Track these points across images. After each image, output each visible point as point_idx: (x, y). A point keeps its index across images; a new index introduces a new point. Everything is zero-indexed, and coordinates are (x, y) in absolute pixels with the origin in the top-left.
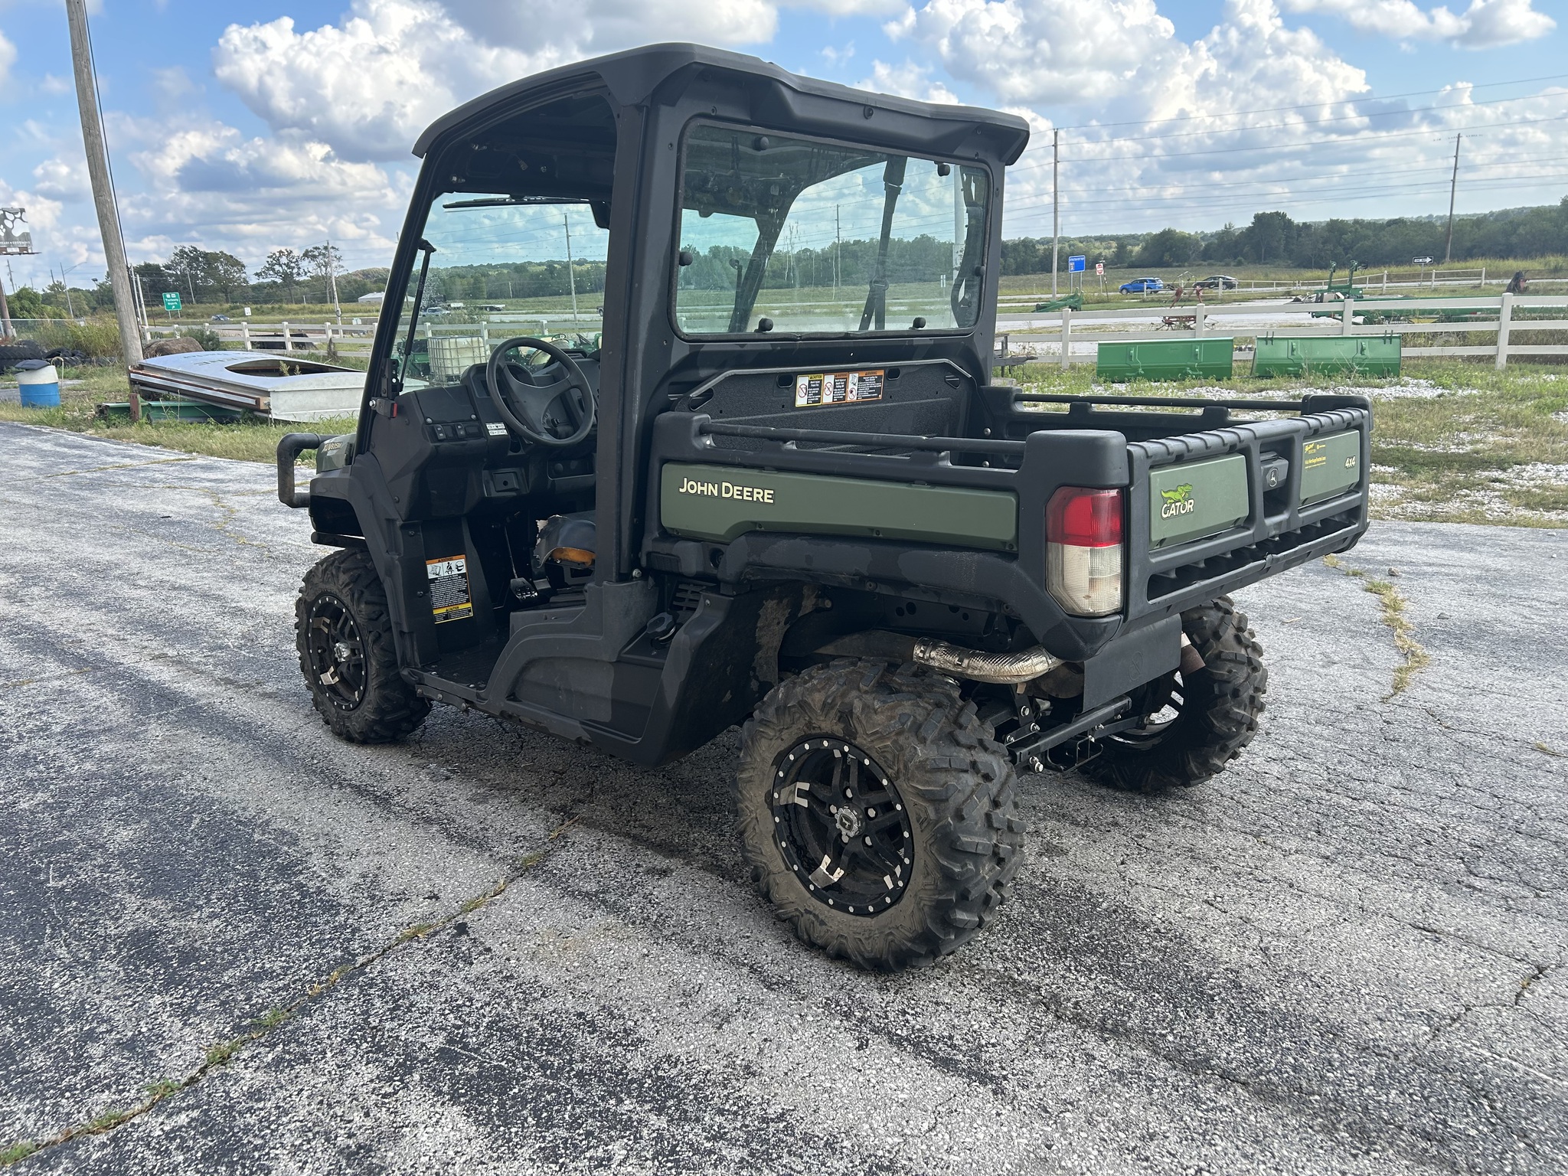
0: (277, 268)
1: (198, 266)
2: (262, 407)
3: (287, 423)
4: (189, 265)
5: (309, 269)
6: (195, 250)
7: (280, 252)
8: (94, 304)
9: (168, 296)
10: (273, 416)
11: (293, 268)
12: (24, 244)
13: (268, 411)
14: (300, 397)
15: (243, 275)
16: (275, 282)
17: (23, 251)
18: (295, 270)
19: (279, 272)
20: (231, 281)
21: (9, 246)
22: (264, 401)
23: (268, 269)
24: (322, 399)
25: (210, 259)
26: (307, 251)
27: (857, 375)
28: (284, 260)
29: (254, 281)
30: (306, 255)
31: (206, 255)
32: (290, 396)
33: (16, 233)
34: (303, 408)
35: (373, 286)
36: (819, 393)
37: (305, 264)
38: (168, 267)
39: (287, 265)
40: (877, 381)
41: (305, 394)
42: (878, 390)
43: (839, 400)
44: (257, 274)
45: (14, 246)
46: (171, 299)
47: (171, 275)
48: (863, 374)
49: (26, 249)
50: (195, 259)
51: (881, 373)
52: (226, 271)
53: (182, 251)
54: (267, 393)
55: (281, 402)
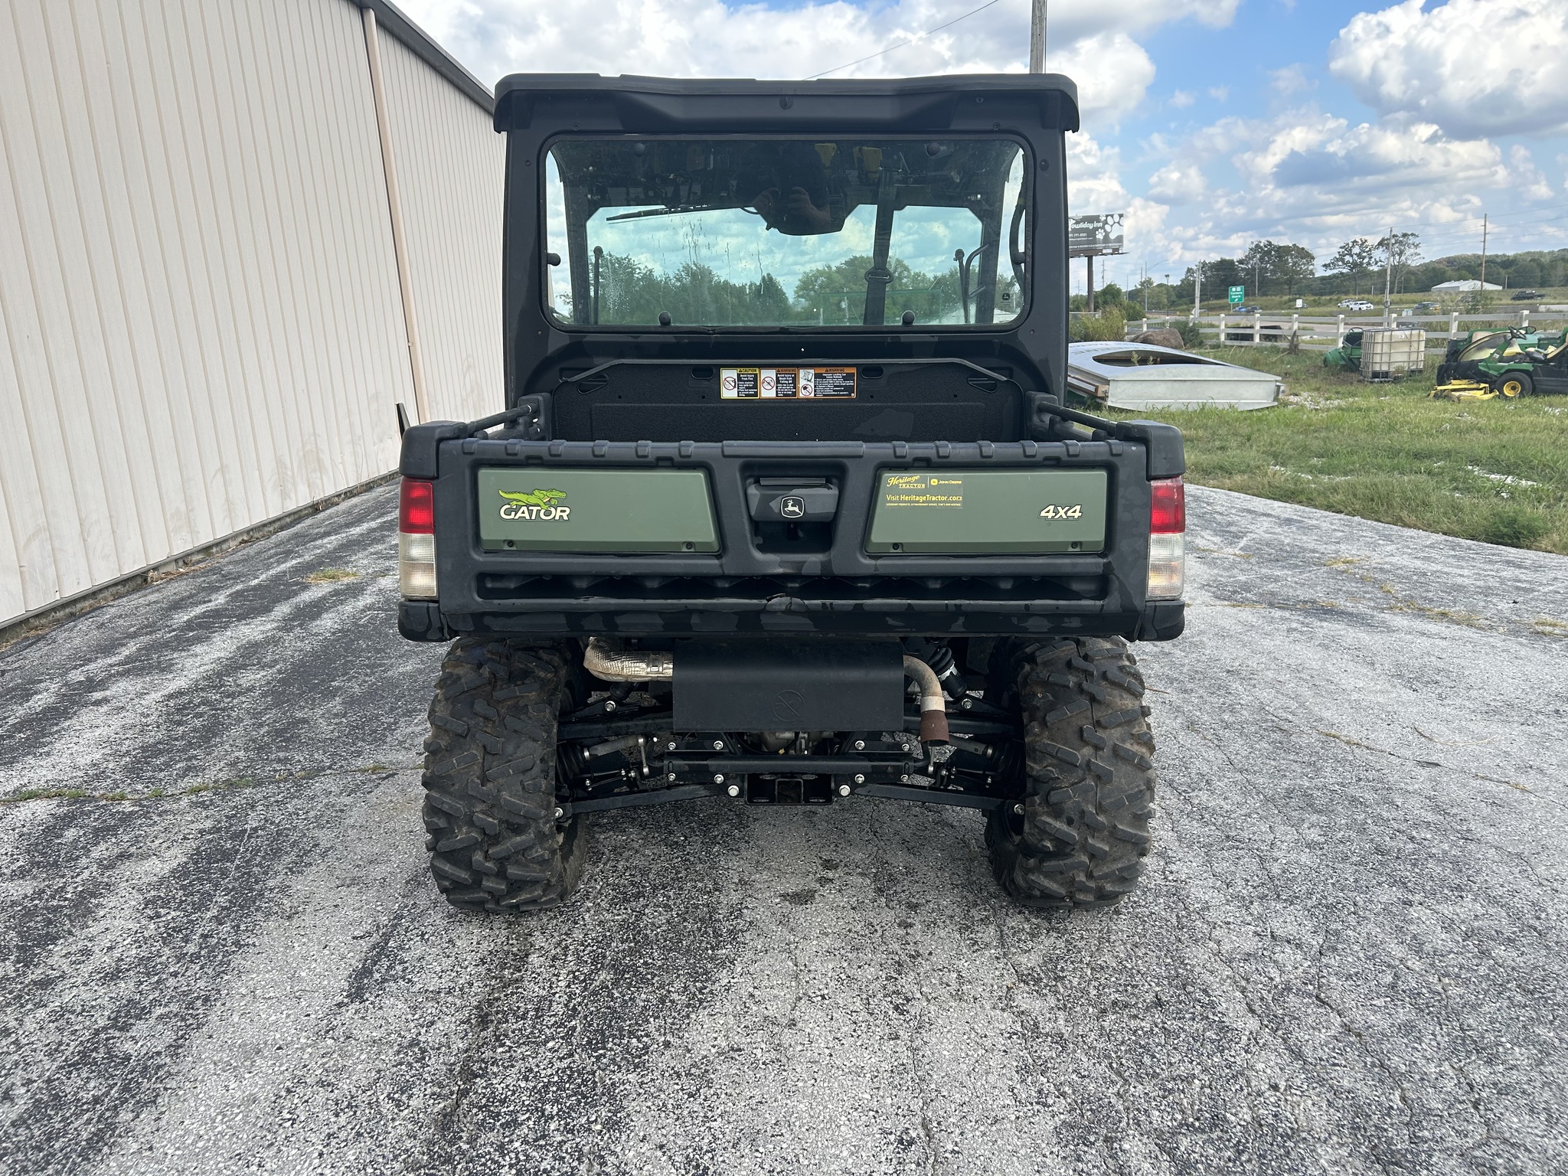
0: (1347, 258)
1: (1270, 259)
2: (1100, 394)
3: (1121, 410)
4: (1261, 259)
5: (1381, 259)
6: (1270, 243)
7: (1355, 241)
8: (1174, 298)
9: (1234, 289)
10: (1109, 403)
11: (1364, 258)
12: (1116, 245)
13: (1104, 398)
14: (1139, 387)
15: (1311, 267)
16: (1342, 273)
17: (1116, 251)
18: (1366, 260)
19: (1348, 262)
20: (1298, 273)
21: (1105, 248)
22: (1102, 388)
23: (1338, 260)
24: (1161, 389)
25: (1282, 252)
26: (1383, 240)
27: (812, 371)
28: (1356, 250)
29: (1320, 273)
30: (1381, 244)
31: (1279, 249)
32: (1129, 385)
33: (1112, 236)
34: (1139, 397)
35: (1454, 274)
36: (755, 387)
37: (1380, 254)
38: (1241, 262)
39: (1359, 255)
40: (846, 378)
41: (1144, 383)
42: (850, 389)
43: (785, 395)
44: (1325, 266)
45: (1108, 248)
46: (1236, 292)
47: (1243, 269)
48: (822, 370)
49: (1117, 250)
50: (1268, 253)
51: (854, 370)
52: (1295, 264)
53: (1257, 246)
54: (1107, 382)
55: (1119, 390)
